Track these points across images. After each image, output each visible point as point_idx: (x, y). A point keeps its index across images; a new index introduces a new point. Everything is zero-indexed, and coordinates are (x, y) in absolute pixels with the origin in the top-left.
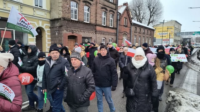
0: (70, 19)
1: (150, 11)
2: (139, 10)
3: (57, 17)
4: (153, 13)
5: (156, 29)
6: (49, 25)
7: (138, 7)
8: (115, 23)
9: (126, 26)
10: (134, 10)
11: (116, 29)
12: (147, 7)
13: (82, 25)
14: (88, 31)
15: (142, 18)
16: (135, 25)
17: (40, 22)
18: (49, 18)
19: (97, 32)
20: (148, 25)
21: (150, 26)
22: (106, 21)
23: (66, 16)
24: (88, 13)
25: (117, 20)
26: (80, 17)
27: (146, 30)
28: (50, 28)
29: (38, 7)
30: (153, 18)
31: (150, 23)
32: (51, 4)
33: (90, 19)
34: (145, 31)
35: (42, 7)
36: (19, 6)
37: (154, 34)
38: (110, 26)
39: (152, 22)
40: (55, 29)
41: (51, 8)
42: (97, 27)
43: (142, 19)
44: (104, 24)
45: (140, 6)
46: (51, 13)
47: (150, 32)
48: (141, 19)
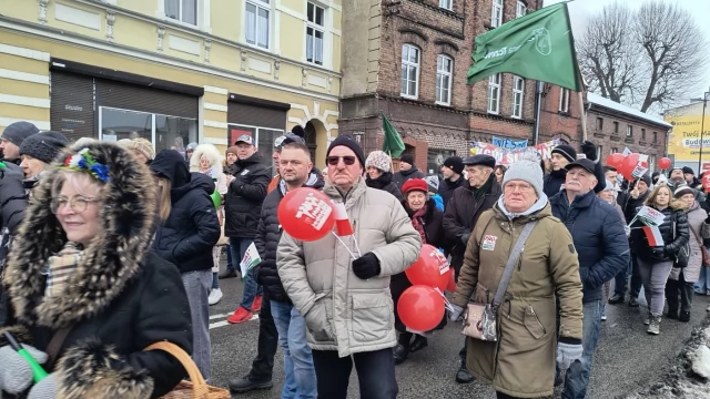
0: (399, 94)
1: (653, 59)
2: (610, 57)
3: (363, 91)
4: (666, 67)
5: (673, 123)
6: (337, 114)
7: (606, 46)
8: (529, 105)
9: (567, 115)
10: (589, 56)
11: (533, 124)
12: (641, 46)
13: (427, 114)
14: (446, 130)
15: (619, 83)
16: (597, 109)
17: (317, 106)
18: (337, 94)
19: (472, 135)
20: (644, 110)
21: (653, 115)
22: (501, 101)
23: (389, 88)
24: (447, 77)
25: (537, 95)
26: (424, 90)
27: (638, 129)
28: (338, 122)
29: (313, 64)
30: (663, 84)
31: (654, 103)
32: (345, 55)
33: (452, 94)
34: (634, 130)
35: (321, 64)
36: (273, 63)
37: (665, 142)
38: (514, 116)
39: (659, 98)
40: (353, 125)
41: (345, 66)
42: (472, 118)
43: (621, 88)
44: (494, 109)
45: (612, 43)
46: (343, 79)
47: (652, 136)
48: (615, 90)
